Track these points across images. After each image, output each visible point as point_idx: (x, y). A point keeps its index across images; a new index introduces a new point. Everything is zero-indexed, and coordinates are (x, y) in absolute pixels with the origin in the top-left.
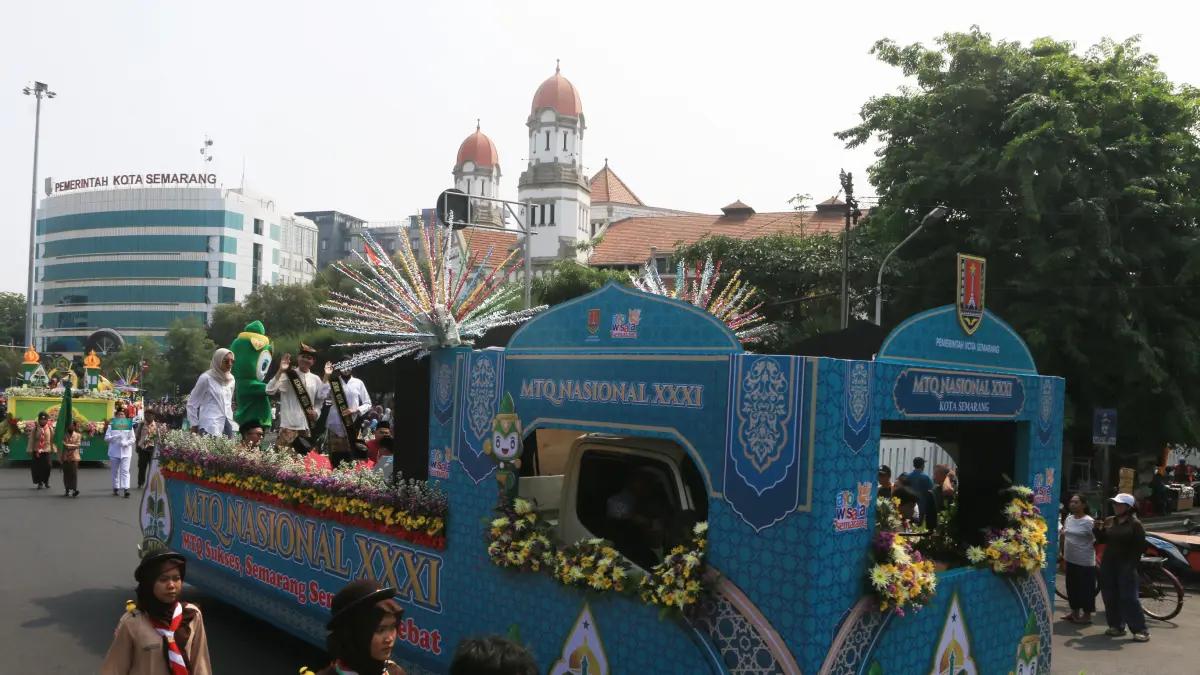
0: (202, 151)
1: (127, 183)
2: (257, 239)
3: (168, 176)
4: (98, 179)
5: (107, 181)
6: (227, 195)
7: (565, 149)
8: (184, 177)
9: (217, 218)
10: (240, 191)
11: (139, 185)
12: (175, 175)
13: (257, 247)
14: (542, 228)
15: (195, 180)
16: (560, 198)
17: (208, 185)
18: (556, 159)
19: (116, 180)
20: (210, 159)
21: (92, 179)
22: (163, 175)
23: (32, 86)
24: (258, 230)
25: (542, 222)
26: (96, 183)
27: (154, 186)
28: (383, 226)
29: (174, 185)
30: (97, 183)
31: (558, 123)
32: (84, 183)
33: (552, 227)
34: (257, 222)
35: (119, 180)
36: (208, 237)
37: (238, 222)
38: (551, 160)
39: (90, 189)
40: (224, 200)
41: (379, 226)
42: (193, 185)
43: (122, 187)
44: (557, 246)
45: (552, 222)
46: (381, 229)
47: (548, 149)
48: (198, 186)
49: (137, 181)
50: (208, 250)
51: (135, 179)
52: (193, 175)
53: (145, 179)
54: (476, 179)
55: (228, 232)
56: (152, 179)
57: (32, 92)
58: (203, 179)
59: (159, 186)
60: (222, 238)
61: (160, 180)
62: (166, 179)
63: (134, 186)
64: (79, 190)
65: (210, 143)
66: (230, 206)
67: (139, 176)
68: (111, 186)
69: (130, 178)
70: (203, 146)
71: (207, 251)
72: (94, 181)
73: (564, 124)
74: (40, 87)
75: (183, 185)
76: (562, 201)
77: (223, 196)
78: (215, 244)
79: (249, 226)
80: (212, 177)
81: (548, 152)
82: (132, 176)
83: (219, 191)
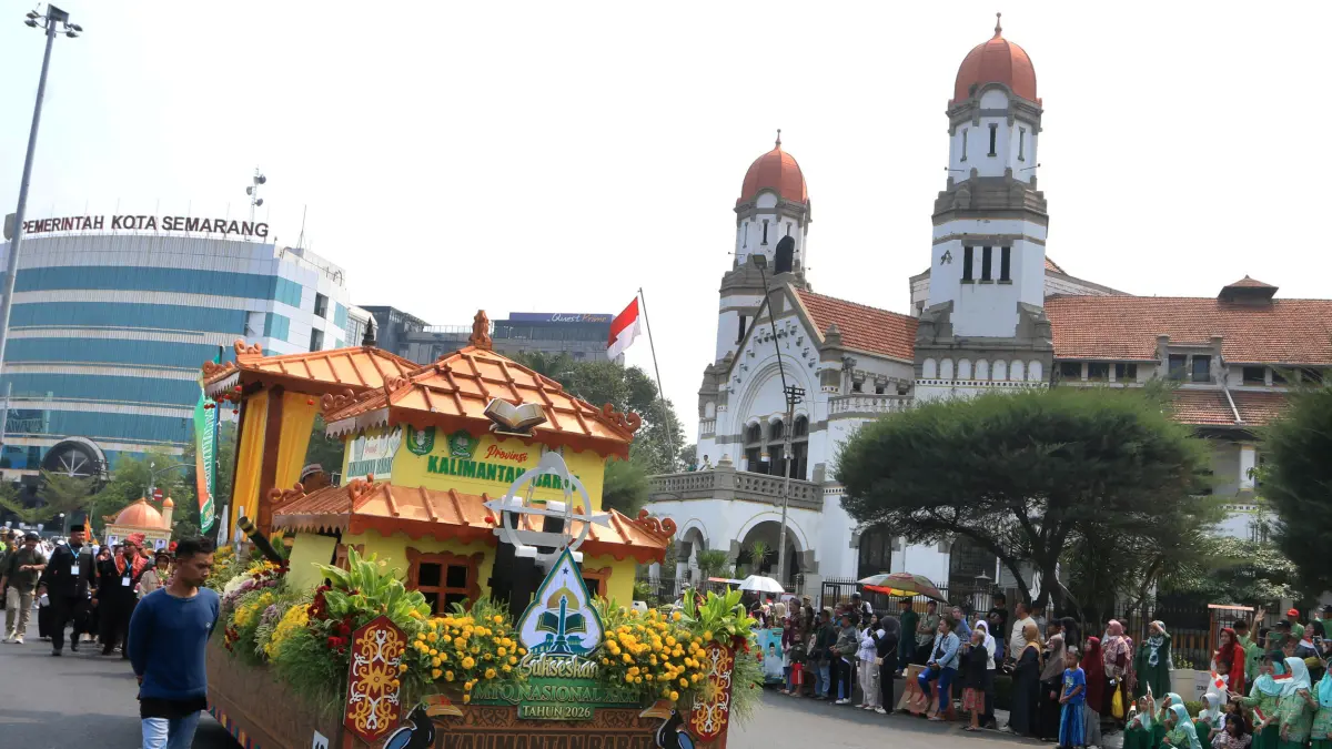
0: (249, 191)
1: (132, 227)
2: (318, 322)
3: (197, 221)
4: (88, 219)
5: (101, 223)
6: (282, 254)
7: (1021, 158)
8: (220, 225)
9: (266, 286)
10: (299, 252)
11: (150, 231)
12: (207, 221)
13: (316, 334)
14: (985, 287)
15: (237, 230)
16: (1021, 237)
17: (255, 239)
18: (1009, 171)
19: (115, 221)
20: (259, 203)
21: (79, 218)
22: (189, 220)
23: (43, 11)
24: (320, 310)
25: (986, 277)
26: (85, 225)
27: (173, 233)
28: (455, 331)
29: (203, 234)
30: (87, 223)
31: (1014, 112)
32: (67, 223)
33: (1005, 287)
34: (320, 298)
35: (121, 222)
36: (248, 312)
37: (293, 294)
38: (1001, 174)
39: (75, 232)
40: (277, 260)
41: (449, 331)
42: (233, 236)
43: (123, 232)
44: (1016, 319)
45: (1005, 277)
46: (451, 334)
47: (992, 152)
48: (240, 238)
49: (149, 225)
50: (246, 331)
51: (145, 222)
52: (234, 223)
53: (160, 223)
54: (779, 219)
55: (279, 308)
56: (171, 224)
57: (41, 21)
58: (248, 229)
59: (182, 234)
60: (269, 316)
61: (183, 227)
62: (192, 224)
63: (143, 232)
64: (56, 233)
65: (261, 180)
66: (286, 271)
67: (152, 218)
68: (107, 229)
69: (138, 221)
70: (251, 183)
71: (245, 334)
72: (82, 221)
73: (1021, 114)
74: (56, 14)
75: (218, 235)
76: (1025, 242)
77: (276, 255)
78: (257, 324)
79: (309, 302)
80: (262, 227)
81: (992, 159)
82: (141, 218)
83: (272, 247)
